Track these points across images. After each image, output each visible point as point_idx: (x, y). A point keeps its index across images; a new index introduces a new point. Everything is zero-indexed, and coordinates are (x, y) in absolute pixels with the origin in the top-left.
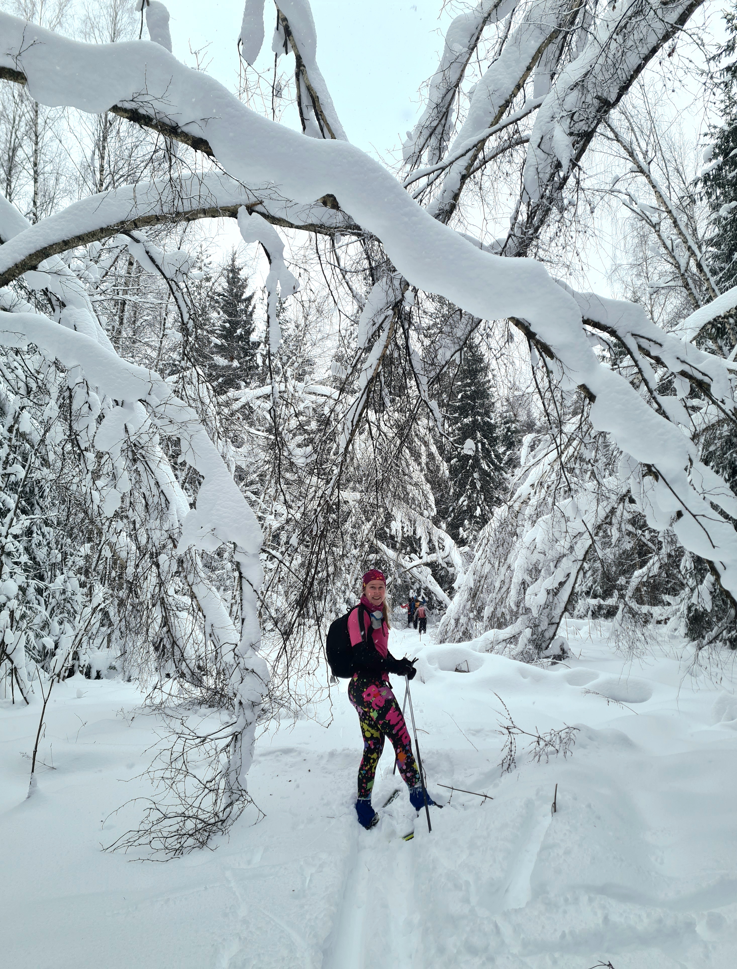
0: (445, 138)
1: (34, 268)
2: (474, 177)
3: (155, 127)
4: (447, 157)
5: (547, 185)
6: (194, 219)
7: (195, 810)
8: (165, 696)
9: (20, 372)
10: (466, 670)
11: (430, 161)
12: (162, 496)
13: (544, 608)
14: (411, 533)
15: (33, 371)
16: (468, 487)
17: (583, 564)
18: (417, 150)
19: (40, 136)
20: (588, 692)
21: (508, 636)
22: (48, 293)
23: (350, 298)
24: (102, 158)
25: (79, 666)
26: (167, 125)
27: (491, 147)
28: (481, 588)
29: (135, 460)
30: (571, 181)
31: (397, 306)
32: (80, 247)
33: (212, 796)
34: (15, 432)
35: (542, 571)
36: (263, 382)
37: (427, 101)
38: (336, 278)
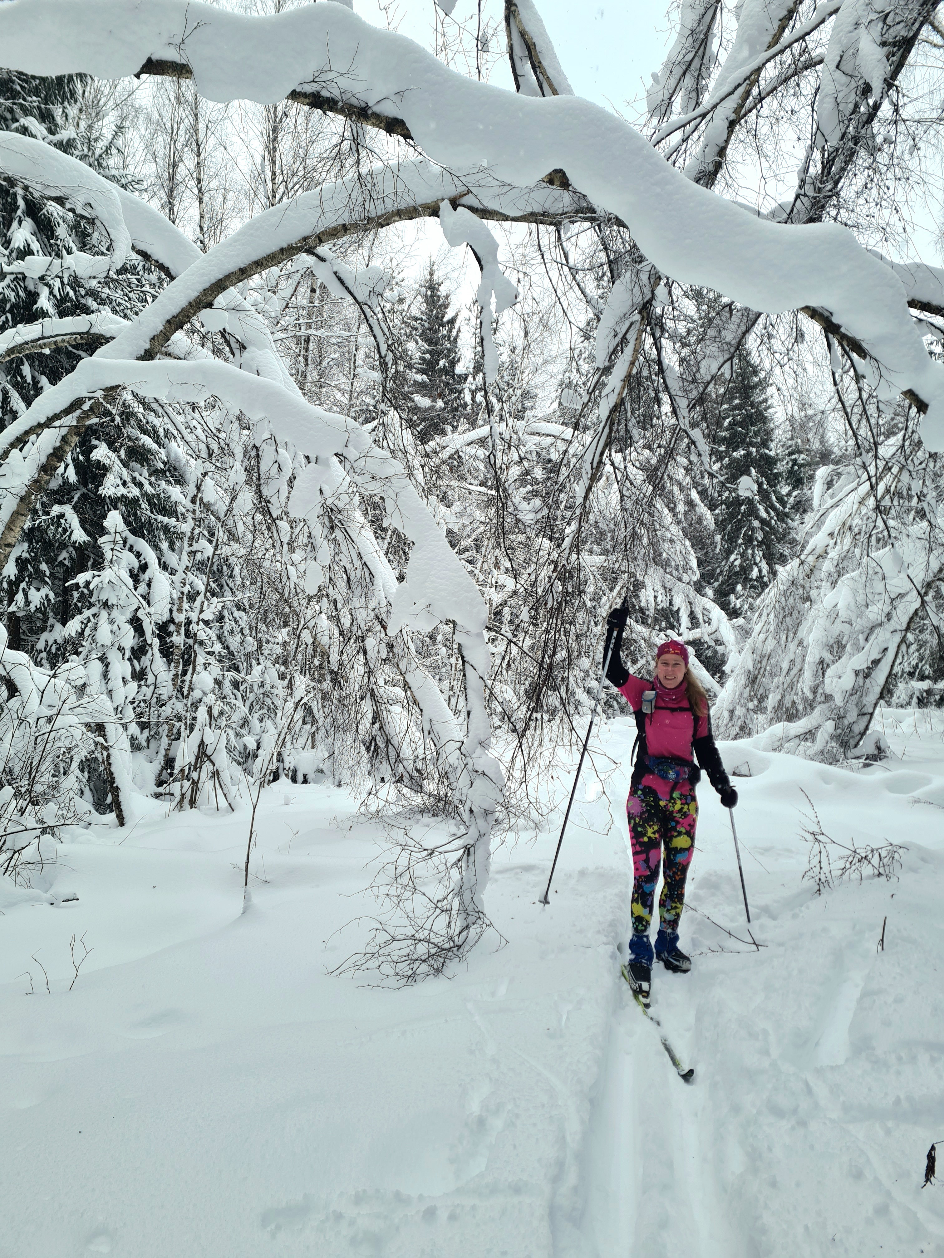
0: (704, 74)
1: (210, 305)
2: (746, 122)
3: (341, 111)
4: (707, 100)
5: (851, 119)
6: (388, 224)
7: (426, 933)
8: (382, 803)
9: (199, 432)
10: (747, 774)
11: (685, 108)
12: (365, 569)
13: (852, 695)
14: (665, 605)
15: (214, 431)
16: (740, 541)
17: (905, 635)
18: (667, 96)
19: (202, 146)
20: (917, 801)
21: (802, 731)
22: (227, 335)
23: (583, 305)
24: (274, 162)
25: (284, 769)
26: (355, 107)
27: (768, 78)
28: (762, 670)
29: (332, 528)
30: (886, 110)
31: (646, 308)
32: (256, 276)
33: (444, 917)
34: (198, 502)
35: (848, 646)
36: (473, 424)
37: (678, 27)
38: (564, 280)
